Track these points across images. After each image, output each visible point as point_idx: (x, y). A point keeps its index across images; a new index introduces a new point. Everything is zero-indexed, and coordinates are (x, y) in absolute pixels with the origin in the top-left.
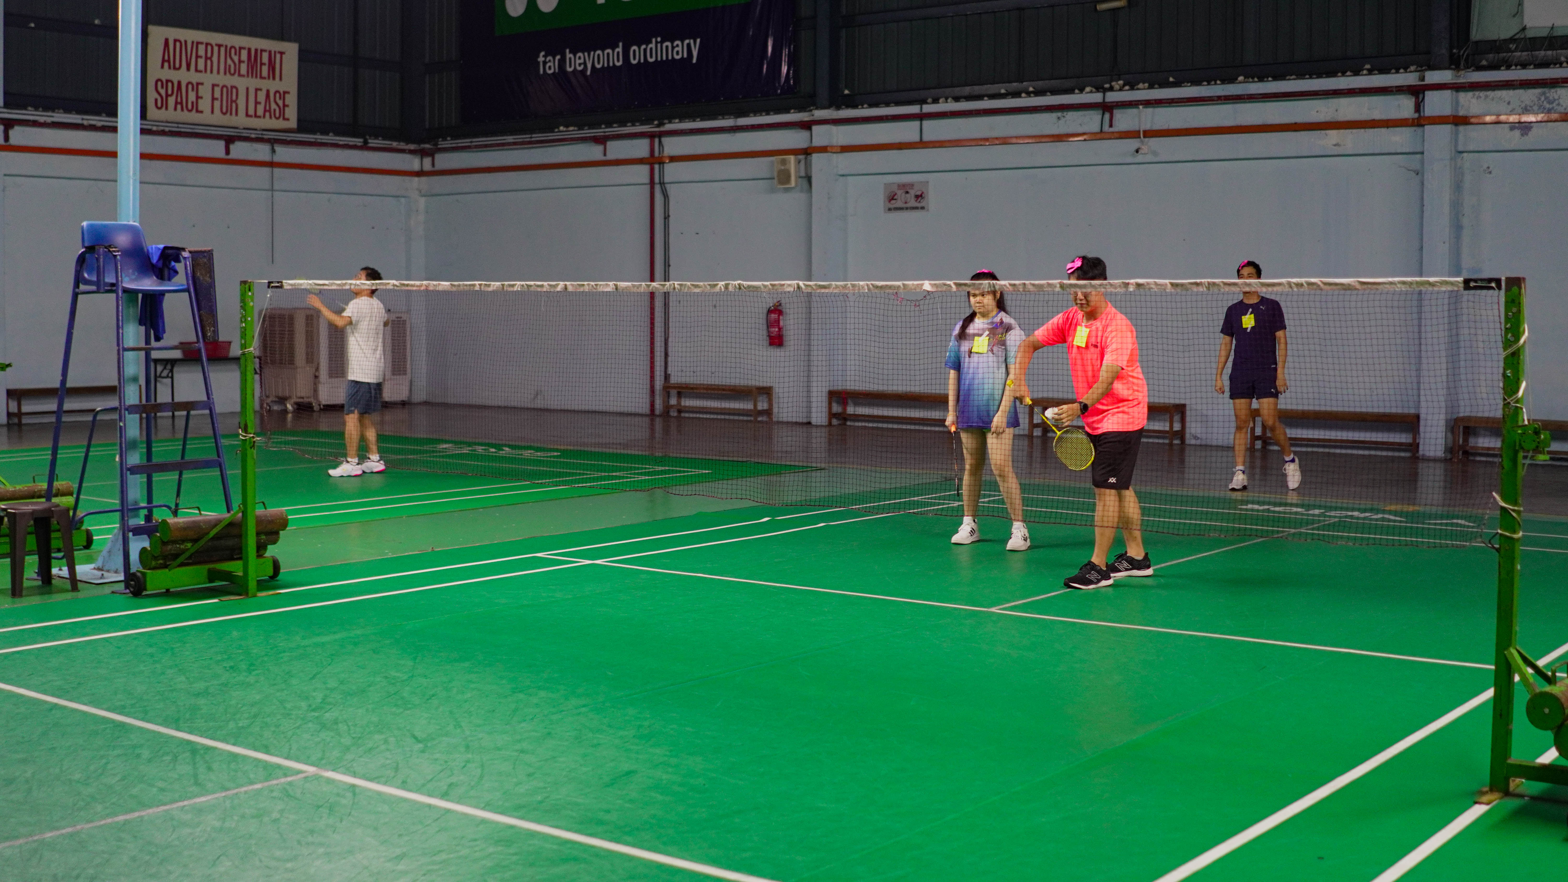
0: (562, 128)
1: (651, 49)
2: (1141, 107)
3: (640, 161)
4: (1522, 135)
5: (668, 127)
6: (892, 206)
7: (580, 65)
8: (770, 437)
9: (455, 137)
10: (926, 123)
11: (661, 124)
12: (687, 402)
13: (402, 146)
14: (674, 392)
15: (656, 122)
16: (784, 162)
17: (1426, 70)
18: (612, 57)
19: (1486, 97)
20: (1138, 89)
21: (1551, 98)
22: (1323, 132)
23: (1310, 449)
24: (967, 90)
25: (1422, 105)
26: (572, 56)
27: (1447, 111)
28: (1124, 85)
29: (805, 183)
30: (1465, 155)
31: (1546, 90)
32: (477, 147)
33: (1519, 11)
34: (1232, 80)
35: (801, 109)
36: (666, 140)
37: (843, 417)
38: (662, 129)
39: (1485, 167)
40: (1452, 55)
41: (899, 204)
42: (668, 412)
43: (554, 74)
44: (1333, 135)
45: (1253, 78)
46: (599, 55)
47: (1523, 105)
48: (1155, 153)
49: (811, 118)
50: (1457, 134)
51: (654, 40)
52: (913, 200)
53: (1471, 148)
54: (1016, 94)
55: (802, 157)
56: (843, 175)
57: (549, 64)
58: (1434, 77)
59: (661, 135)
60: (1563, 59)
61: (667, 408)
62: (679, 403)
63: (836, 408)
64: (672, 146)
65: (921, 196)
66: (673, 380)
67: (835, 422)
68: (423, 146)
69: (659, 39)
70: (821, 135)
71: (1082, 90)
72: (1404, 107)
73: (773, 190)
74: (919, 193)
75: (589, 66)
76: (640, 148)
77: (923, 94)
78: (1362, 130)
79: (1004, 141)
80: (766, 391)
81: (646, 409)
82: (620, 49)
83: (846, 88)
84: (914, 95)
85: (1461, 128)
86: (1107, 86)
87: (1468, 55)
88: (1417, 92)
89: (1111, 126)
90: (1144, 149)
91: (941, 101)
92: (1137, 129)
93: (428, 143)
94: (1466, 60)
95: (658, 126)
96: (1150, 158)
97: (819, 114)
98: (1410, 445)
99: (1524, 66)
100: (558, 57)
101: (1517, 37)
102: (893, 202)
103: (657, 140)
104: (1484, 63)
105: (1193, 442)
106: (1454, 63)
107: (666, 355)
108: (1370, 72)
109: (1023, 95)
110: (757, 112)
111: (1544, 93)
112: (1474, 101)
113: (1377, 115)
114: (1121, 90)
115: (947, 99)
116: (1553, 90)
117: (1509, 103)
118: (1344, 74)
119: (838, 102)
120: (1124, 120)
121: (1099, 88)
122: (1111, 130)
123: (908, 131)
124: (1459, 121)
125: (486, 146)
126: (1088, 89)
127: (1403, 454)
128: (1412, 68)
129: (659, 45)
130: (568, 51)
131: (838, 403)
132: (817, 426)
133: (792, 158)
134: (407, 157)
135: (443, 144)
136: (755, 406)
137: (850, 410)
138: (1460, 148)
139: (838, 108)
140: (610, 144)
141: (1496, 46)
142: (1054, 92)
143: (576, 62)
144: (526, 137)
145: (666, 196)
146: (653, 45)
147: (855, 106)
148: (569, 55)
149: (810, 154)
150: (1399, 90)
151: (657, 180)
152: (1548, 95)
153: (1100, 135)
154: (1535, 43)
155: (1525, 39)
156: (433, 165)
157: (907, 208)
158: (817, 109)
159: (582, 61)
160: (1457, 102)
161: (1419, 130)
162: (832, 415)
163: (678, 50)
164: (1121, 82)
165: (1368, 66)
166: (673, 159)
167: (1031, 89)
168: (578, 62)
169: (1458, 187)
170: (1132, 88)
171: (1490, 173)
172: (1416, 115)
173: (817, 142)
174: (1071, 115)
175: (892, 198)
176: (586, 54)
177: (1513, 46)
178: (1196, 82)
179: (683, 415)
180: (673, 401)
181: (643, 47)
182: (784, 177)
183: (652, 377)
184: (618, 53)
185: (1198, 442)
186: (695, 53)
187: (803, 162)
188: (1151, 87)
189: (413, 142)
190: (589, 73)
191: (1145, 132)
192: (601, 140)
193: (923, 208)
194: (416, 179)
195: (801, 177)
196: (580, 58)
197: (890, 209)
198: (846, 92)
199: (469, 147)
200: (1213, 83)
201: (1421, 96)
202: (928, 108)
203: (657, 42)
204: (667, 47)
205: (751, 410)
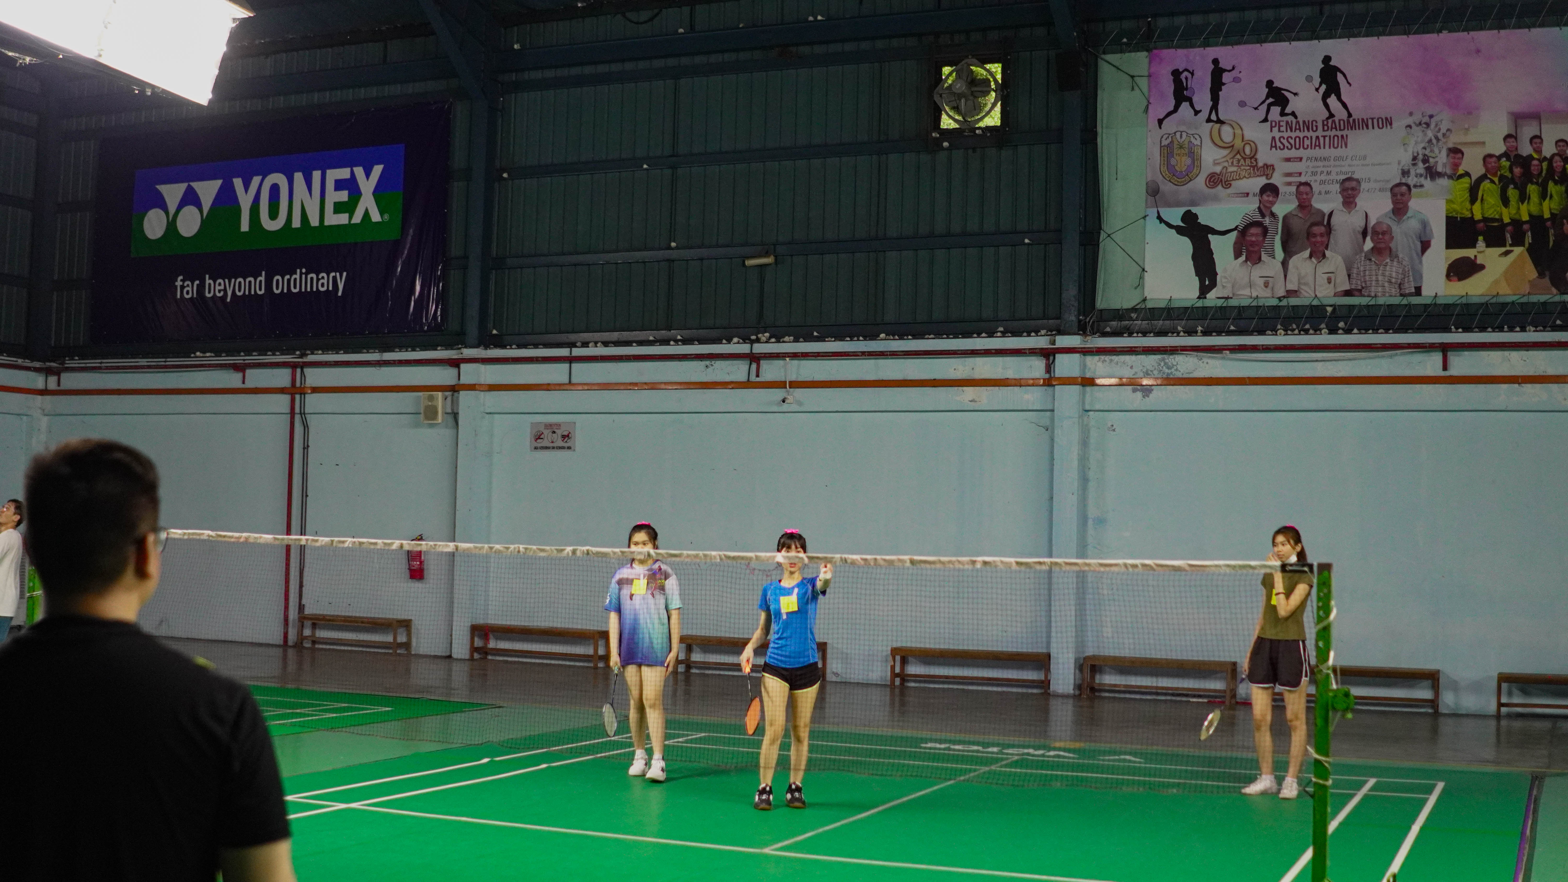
0: (198, 354)
1: (295, 279)
2: (787, 359)
3: (282, 391)
4: (1144, 397)
5: (311, 358)
6: (539, 445)
7: (220, 291)
8: (408, 671)
9: (83, 357)
10: (575, 366)
11: (302, 356)
12: (322, 634)
13: (28, 363)
14: (308, 623)
15: (298, 353)
16: (431, 398)
17: (1056, 335)
18: (255, 285)
19: (1111, 360)
20: (784, 342)
21: (1170, 364)
22: (960, 388)
23: (946, 686)
24: (615, 336)
25: (1052, 366)
26: (211, 282)
27: (1076, 373)
28: (770, 337)
29: (450, 419)
30: (1091, 413)
31: (1165, 356)
32: (107, 368)
33: (1140, 284)
34: (874, 337)
35: (449, 346)
36: (307, 371)
37: (484, 652)
38: (305, 360)
39: (1109, 424)
40: (1080, 321)
41: (545, 443)
42: (302, 643)
43: (192, 298)
44: (969, 392)
45: (894, 336)
46: (240, 283)
47: (1145, 370)
48: (800, 403)
49: (460, 356)
50: (1084, 394)
51: (298, 271)
52: (560, 439)
53: (1097, 407)
54: (665, 342)
55: (448, 394)
56: (490, 413)
57: (186, 289)
58: (1063, 341)
59: (304, 365)
60: (1179, 328)
61: (301, 638)
62: (313, 635)
63: (478, 643)
64: (314, 377)
65: (568, 436)
66: (307, 611)
67: (476, 656)
68: (48, 364)
69: (304, 270)
70: (469, 373)
71: (729, 341)
72: (1036, 367)
73: (417, 425)
74: (566, 433)
75: (230, 293)
76: (281, 377)
77: (572, 337)
78: (997, 388)
79: (653, 386)
80: (406, 624)
81: (279, 640)
82: (262, 278)
83: (494, 328)
84: (563, 338)
85: (1088, 389)
86: (753, 337)
87: (1093, 322)
88: (1048, 354)
89: (758, 376)
90: (790, 399)
91: (590, 345)
92: (783, 379)
93: (54, 362)
94: (1092, 327)
95: (301, 356)
96: (794, 407)
97: (468, 352)
98: (1042, 682)
99: (1145, 334)
100: (197, 282)
101: (1138, 307)
102: (539, 441)
103: (299, 370)
104: (1108, 329)
105: (834, 679)
106: (1082, 329)
107: (301, 586)
108: (1004, 334)
109: (672, 343)
110: (402, 347)
111: (1163, 359)
112: (1100, 364)
113: (1010, 374)
114: (766, 342)
115: (596, 343)
116: (1171, 357)
117: (1132, 367)
118: (979, 335)
119: (486, 341)
120: (771, 371)
121: (745, 339)
122: (758, 379)
123: (556, 373)
124: (1088, 382)
125: (118, 368)
126: (735, 340)
127: (1035, 691)
128: (1043, 332)
129: (304, 276)
130: (207, 276)
131: (480, 637)
132: (457, 659)
133: (440, 395)
134: (32, 374)
135: (69, 363)
136: (395, 638)
137: (492, 644)
138: (1087, 408)
139: (487, 347)
140: (248, 372)
141: (1119, 314)
142: (702, 341)
143: (216, 288)
144: (161, 361)
145: (306, 426)
146: (297, 276)
147: (503, 347)
148: (208, 281)
149: (458, 391)
150: (1032, 352)
151: (297, 410)
152: (1167, 361)
153: (747, 385)
154: (1153, 313)
155: (1145, 308)
156: (59, 385)
157: (553, 448)
158: (466, 347)
159: (222, 287)
160: (1085, 366)
161: (1050, 389)
162: (474, 649)
163: (323, 282)
164: (767, 335)
165: (1001, 329)
166: (315, 390)
167: (679, 337)
168: (218, 288)
169: (1084, 443)
170: (778, 341)
171: (1114, 430)
172: (1047, 376)
173: (464, 380)
174: (718, 364)
175: (538, 437)
176: (227, 281)
177: (1134, 315)
178: (840, 338)
179: (317, 646)
180: (307, 632)
181: (288, 277)
182: (431, 413)
183: (286, 608)
184: (261, 281)
185: (839, 680)
186: (341, 287)
187: (449, 399)
188: (796, 340)
189: (39, 361)
190: (228, 300)
191: (790, 382)
192: (240, 368)
193: (569, 448)
194: (39, 398)
195: (448, 413)
196: (220, 284)
197: (536, 448)
198: (495, 332)
199: (100, 368)
200: (856, 339)
201: (1051, 358)
202: (577, 352)
203: (301, 273)
204: (312, 279)
205: (390, 643)
